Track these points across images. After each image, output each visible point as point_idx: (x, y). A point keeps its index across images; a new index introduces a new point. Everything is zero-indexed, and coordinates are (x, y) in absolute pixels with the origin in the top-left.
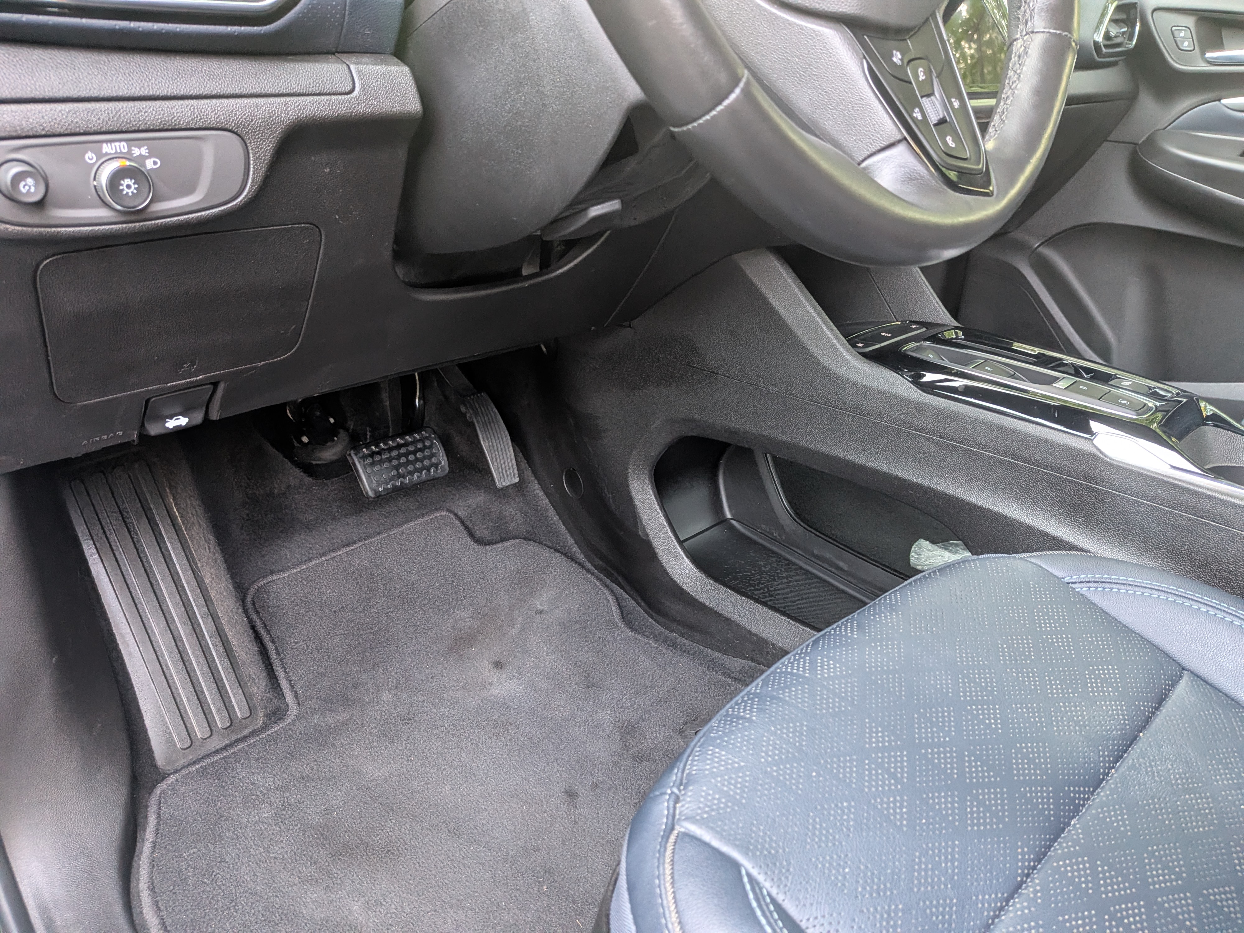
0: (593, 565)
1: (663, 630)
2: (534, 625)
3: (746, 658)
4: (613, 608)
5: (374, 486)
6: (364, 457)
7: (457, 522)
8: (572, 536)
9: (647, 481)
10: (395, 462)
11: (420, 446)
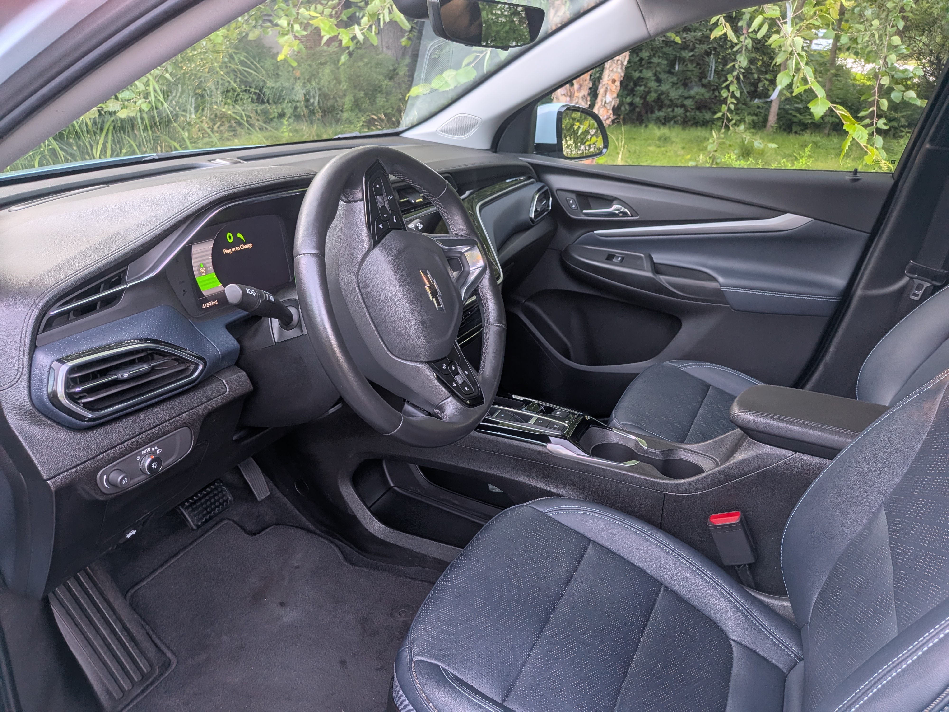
0: (320, 531)
1: (369, 560)
2: (296, 575)
3: (416, 566)
4: (339, 554)
5: (196, 523)
6: (187, 508)
7: (235, 525)
8: (304, 516)
9: (349, 484)
10: (204, 506)
11: (216, 492)
